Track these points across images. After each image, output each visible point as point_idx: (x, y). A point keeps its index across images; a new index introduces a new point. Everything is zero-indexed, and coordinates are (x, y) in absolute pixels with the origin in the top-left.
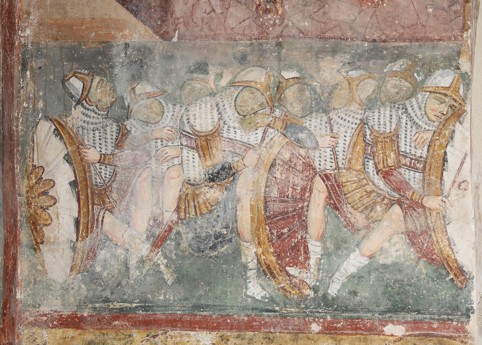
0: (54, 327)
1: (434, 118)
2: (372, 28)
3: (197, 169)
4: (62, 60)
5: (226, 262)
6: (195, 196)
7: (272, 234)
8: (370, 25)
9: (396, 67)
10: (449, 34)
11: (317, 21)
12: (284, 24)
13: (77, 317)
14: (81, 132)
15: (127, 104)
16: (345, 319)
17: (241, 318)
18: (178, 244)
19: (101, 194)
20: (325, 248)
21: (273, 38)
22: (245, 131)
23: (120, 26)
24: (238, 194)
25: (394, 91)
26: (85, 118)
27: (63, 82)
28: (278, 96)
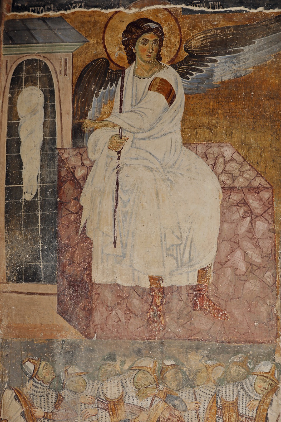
2: (221, 334)
4: (21, 350)
8: (220, 332)
9: (236, 359)
10: (268, 339)
11: (187, 329)
12: (166, 330)
14: (32, 398)
15: (62, 380)
21: (158, 339)
22: (140, 399)
23: (59, 329)
25: (235, 374)
26: (35, 389)
27: (21, 364)
28: (161, 376)
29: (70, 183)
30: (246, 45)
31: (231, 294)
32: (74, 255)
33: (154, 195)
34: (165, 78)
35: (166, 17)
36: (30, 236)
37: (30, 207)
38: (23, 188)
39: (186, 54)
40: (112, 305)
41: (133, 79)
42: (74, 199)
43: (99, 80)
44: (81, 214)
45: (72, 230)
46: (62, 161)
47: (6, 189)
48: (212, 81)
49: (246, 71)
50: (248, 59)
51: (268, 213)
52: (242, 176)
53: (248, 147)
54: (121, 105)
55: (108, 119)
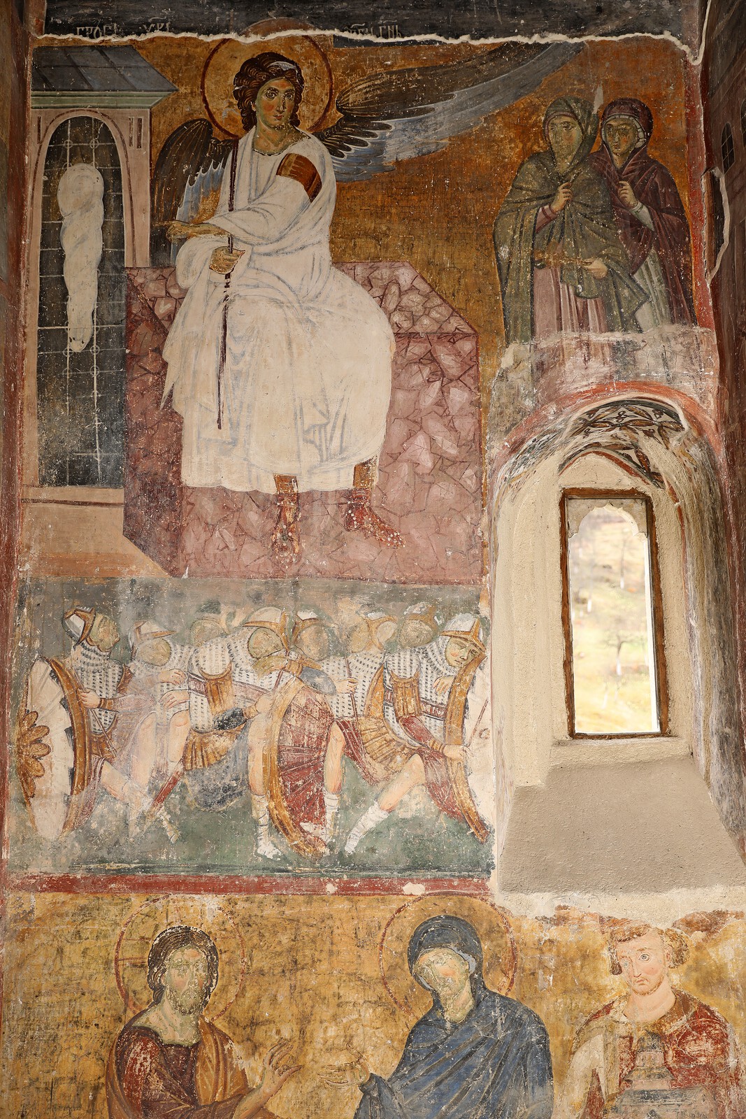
0: (44, 890)
1: (454, 664)
2: (391, 569)
3: (206, 715)
4: (62, 596)
5: (235, 817)
6: (203, 745)
7: (286, 786)
8: (389, 566)
9: (416, 609)
10: (468, 578)
11: (336, 560)
12: (301, 562)
13: (69, 879)
14: (80, 674)
15: (131, 644)
16: (363, 878)
17: (251, 879)
18: (183, 798)
19: (100, 743)
20: (342, 802)
21: (289, 577)
22: (259, 675)
23: (126, 561)
24: (249, 743)
25: (414, 634)
26: (85, 659)
27: (63, 620)
28: (294, 638)
29: (147, 325)
30: (439, 101)
31: (407, 504)
32: (152, 442)
33: (284, 345)
34: (305, 155)
35: (307, 51)
36: (79, 410)
37: (79, 362)
38: (68, 332)
39: (340, 115)
40: (215, 522)
41: (252, 156)
42: (152, 351)
43: (196, 156)
44: (165, 374)
45: (149, 401)
46: (135, 289)
47: (40, 332)
48: (382, 160)
49: (438, 144)
50: (442, 124)
51: (469, 375)
52: (428, 315)
53: (438, 268)
54: (231, 199)
55: (210, 221)
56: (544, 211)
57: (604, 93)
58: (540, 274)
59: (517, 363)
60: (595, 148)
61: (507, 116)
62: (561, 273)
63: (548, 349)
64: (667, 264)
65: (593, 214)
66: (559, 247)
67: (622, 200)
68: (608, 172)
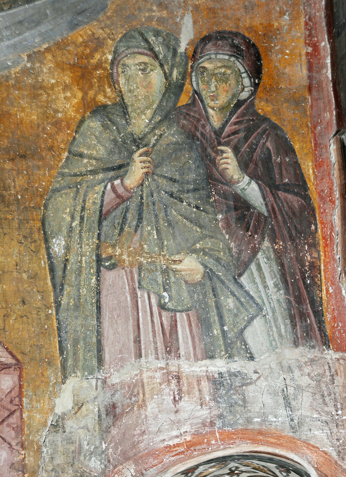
51: (9, 425)
56: (113, 188)
57: (195, 22)
58: (109, 276)
59: (79, 406)
60: (184, 100)
61: (58, 53)
62: (140, 275)
63: (122, 385)
64: (286, 262)
65: (182, 192)
66: (136, 238)
67: (222, 173)
68: (202, 134)
